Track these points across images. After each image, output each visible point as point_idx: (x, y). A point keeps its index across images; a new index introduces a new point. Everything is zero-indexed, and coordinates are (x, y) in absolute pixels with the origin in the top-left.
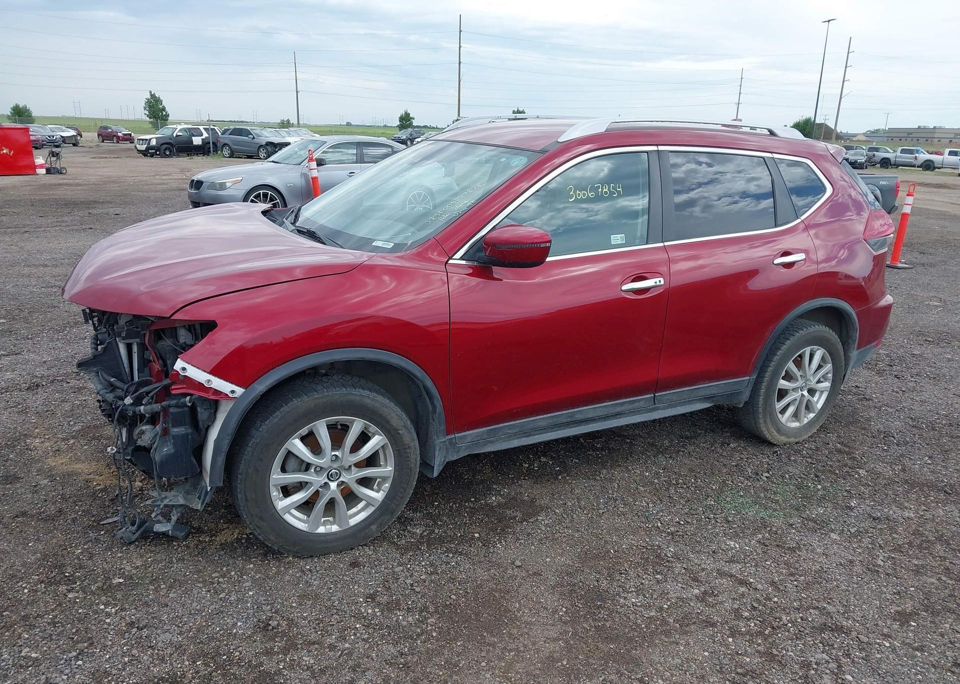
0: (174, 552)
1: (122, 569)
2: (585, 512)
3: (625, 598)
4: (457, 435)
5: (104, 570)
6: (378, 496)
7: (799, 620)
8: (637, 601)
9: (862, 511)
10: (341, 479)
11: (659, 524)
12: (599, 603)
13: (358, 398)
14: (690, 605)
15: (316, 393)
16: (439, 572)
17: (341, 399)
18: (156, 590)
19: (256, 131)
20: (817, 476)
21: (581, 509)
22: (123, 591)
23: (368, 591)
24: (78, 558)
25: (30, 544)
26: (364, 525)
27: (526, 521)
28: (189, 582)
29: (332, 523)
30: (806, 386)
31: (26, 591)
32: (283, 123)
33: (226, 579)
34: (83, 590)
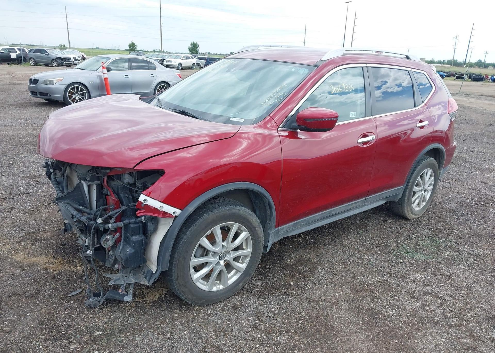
0: (125, 310)
1: (97, 325)
2: (340, 265)
3: (387, 312)
4: (280, 228)
5: (86, 327)
6: (243, 266)
7: (475, 315)
8: (394, 313)
9: (466, 252)
10: (226, 259)
11: (380, 268)
12: (376, 317)
13: (237, 211)
14: (420, 312)
15: (216, 210)
16: (283, 307)
17: (229, 212)
18: (126, 337)
19: (49, 51)
20: (437, 235)
21: (337, 263)
22: (105, 340)
23: (251, 323)
24: (65, 321)
25: (28, 315)
26: (236, 284)
27: (313, 272)
28: (144, 329)
29: (219, 285)
30: (423, 189)
31: (41, 347)
32: (61, 47)
33: (165, 325)
34: (79, 341)
